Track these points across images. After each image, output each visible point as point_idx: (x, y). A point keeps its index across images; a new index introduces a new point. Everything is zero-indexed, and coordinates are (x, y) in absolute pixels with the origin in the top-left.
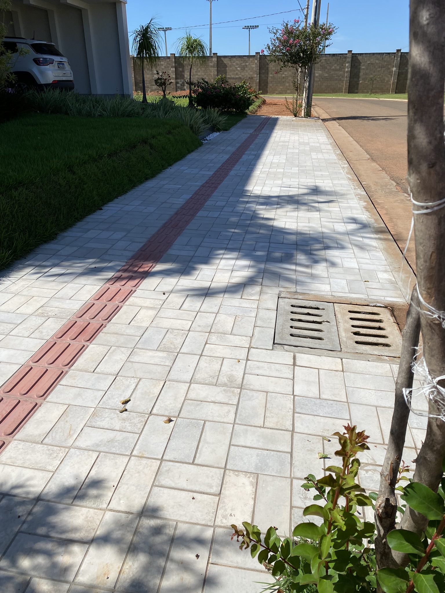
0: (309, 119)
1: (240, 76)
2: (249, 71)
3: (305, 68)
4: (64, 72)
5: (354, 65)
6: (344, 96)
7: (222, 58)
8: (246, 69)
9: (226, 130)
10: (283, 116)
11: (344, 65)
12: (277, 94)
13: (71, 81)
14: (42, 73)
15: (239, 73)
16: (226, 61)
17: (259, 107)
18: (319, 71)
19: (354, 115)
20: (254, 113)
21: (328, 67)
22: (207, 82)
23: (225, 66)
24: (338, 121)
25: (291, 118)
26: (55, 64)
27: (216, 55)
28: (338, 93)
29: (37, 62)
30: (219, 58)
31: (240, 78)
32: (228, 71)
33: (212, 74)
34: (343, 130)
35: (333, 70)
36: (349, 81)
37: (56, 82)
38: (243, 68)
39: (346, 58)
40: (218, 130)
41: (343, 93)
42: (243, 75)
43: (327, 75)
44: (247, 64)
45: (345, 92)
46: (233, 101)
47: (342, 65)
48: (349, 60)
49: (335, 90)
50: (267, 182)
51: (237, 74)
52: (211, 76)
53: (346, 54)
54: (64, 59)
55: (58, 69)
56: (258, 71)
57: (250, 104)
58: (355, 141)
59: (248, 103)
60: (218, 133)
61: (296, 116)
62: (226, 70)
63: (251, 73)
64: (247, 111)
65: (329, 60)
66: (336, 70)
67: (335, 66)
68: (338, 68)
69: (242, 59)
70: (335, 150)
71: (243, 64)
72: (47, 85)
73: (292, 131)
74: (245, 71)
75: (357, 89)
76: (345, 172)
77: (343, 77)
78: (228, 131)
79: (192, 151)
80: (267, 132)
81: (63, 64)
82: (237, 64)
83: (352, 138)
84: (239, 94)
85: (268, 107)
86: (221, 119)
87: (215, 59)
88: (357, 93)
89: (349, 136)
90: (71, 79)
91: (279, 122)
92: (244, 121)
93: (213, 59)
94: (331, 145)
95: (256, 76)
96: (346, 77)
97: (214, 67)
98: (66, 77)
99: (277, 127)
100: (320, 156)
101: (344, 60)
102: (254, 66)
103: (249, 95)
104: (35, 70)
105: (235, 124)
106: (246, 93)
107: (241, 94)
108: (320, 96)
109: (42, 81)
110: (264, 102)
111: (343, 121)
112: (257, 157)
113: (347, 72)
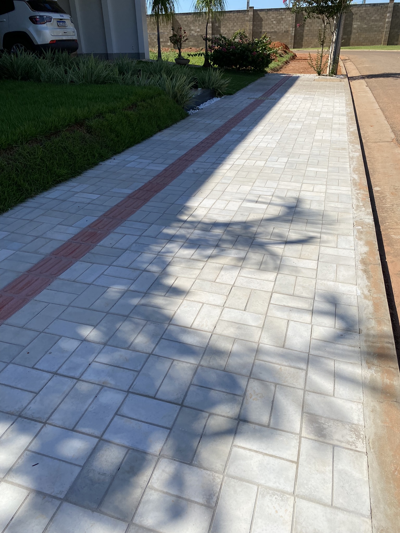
0: (334, 78)
1: (276, 30)
2: (284, 25)
3: (333, 19)
4: (65, 30)
5: (396, 15)
6: (382, 49)
7: (259, 12)
8: (282, 22)
9: (231, 94)
10: (305, 75)
11: (385, 15)
12: (312, 47)
13: (73, 40)
14: (39, 33)
15: (275, 27)
16: (262, 15)
17: (287, 63)
18: (357, 22)
19: (387, 72)
20: (278, 71)
21: (368, 18)
22: (225, 38)
23: (261, 20)
24: (367, 79)
25: (315, 76)
26: (54, 22)
27: (252, 9)
28: (377, 45)
29: (33, 20)
30: (255, 11)
31: (275, 32)
32: (263, 25)
33: (248, 28)
34: (370, 92)
35: (373, 21)
36: (389, 32)
37: (55, 42)
38: (279, 22)
39: (387, 7)
40: (220, 95)
41: (382, 45)
42: (278, 29)
43: (366, 26)
44: (283, 17)
45: (384, 44)
46: (250, 59)
47: (383, 15)
48: (391, 9)
49: (373, 43)
50: (229, 189)
51: (272, 28)
52: (247, 31)
53: (388, 4)
54: (66, 17)
55: (58, 27)
56: (294, 24)
57: (269, 62)
58: (381, 108)
59: (267, 60)
60: (219, 99)
61: (319, 74)
62: (261, 24)
63: (287, 27)
64: (267, 69)
65: (369, 10)
66: (376, 21)
67: (375, 17)
68: (378, 18)
69: (278, 12)
70: (350, 124)
71: (280, 17)
72: (45, 46)
73: (308, 94)
74: (281, 25)
75: (397, 40)
76: (352, 166)
77: (383, 28)
78: (232, 96)
79: (167, 127)
80: (277, 96)
81: (65, 22)
82: (273, 18)
83: (377, 105)
84: (258, 50)
85: (296, 62)
86: (223, 81)
87: (251, 13)
88: (397, 45)
89: (375, 101)
90: (75, 38)
91: (298, 82)
92: (259, 81)
93: (250, 13)
94: (347, 116)
95: (291, 29)
96: (386, 28)
97: (250, 21)
98: (66, 37)
99: (292, 90)
100: (327, 136)
101: (385, 9)
102: (290, 19)
103: (269, 51)
104: (31, 29)
105: (246, 85)
106: (265, 49)
107: (260, 50)
108: (357, 48)
109: (39, 41)
110: (294, 57)
111: (373, 79)
112: (243, 136)
113: (388, 22)
